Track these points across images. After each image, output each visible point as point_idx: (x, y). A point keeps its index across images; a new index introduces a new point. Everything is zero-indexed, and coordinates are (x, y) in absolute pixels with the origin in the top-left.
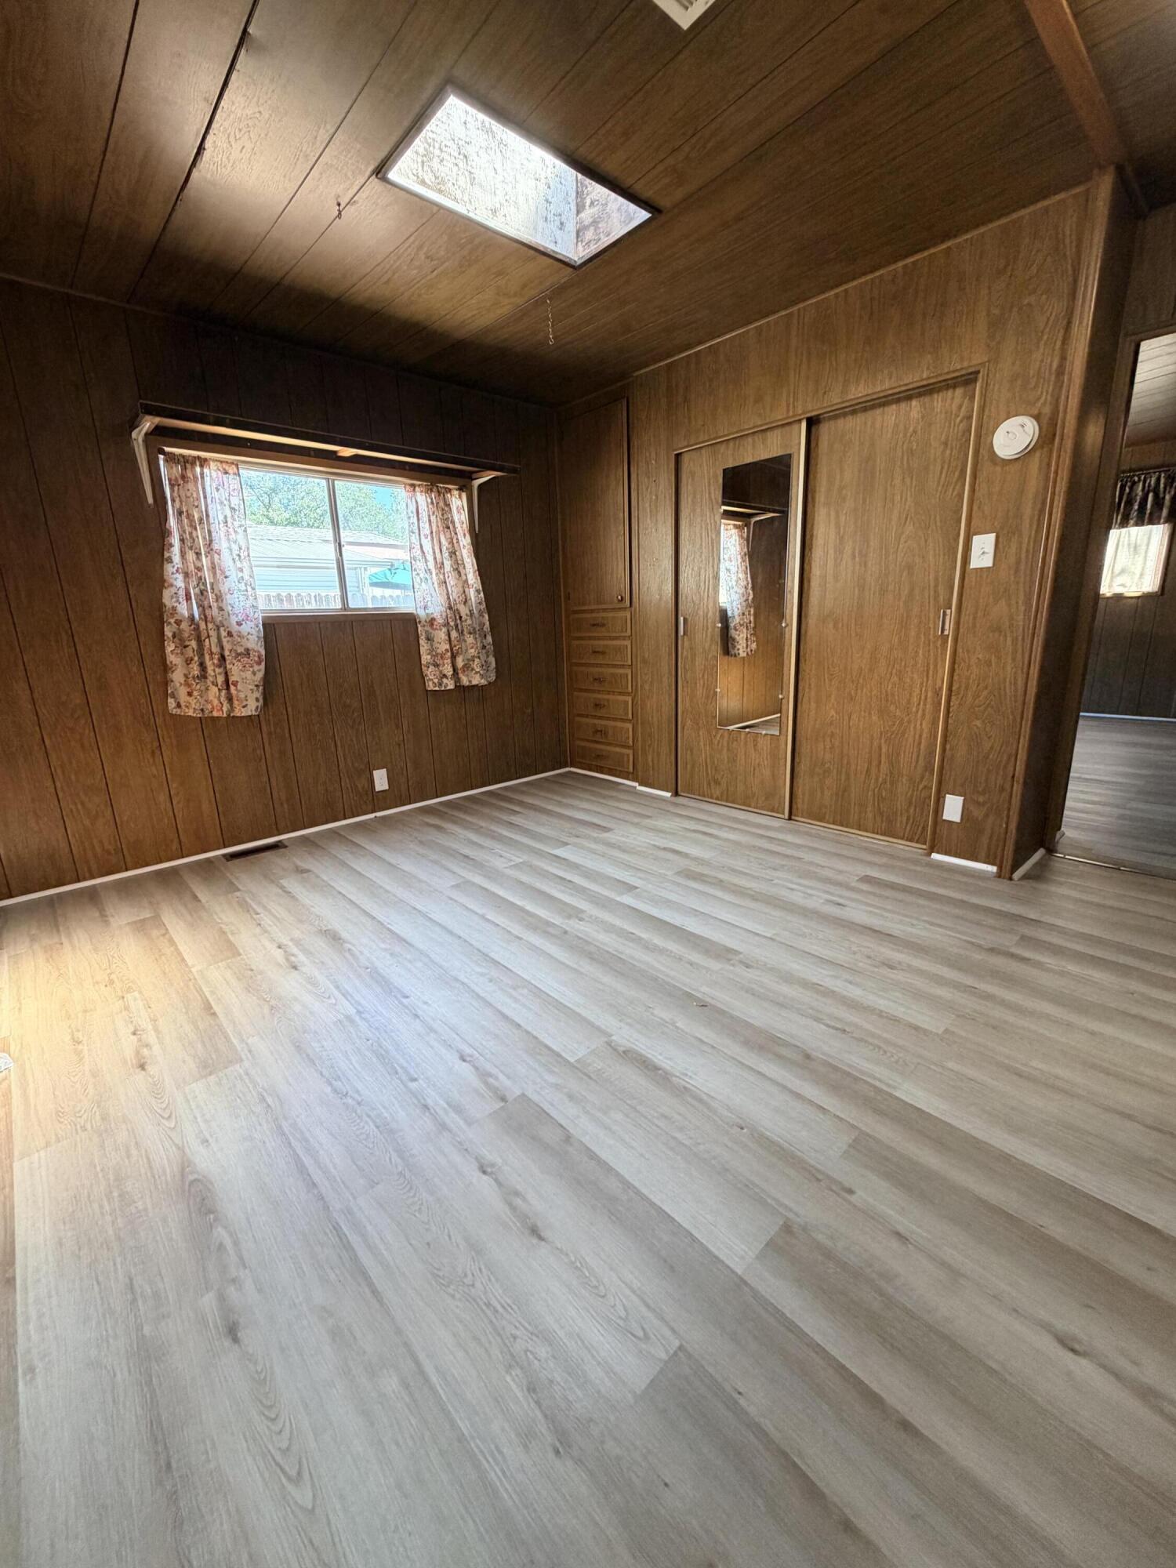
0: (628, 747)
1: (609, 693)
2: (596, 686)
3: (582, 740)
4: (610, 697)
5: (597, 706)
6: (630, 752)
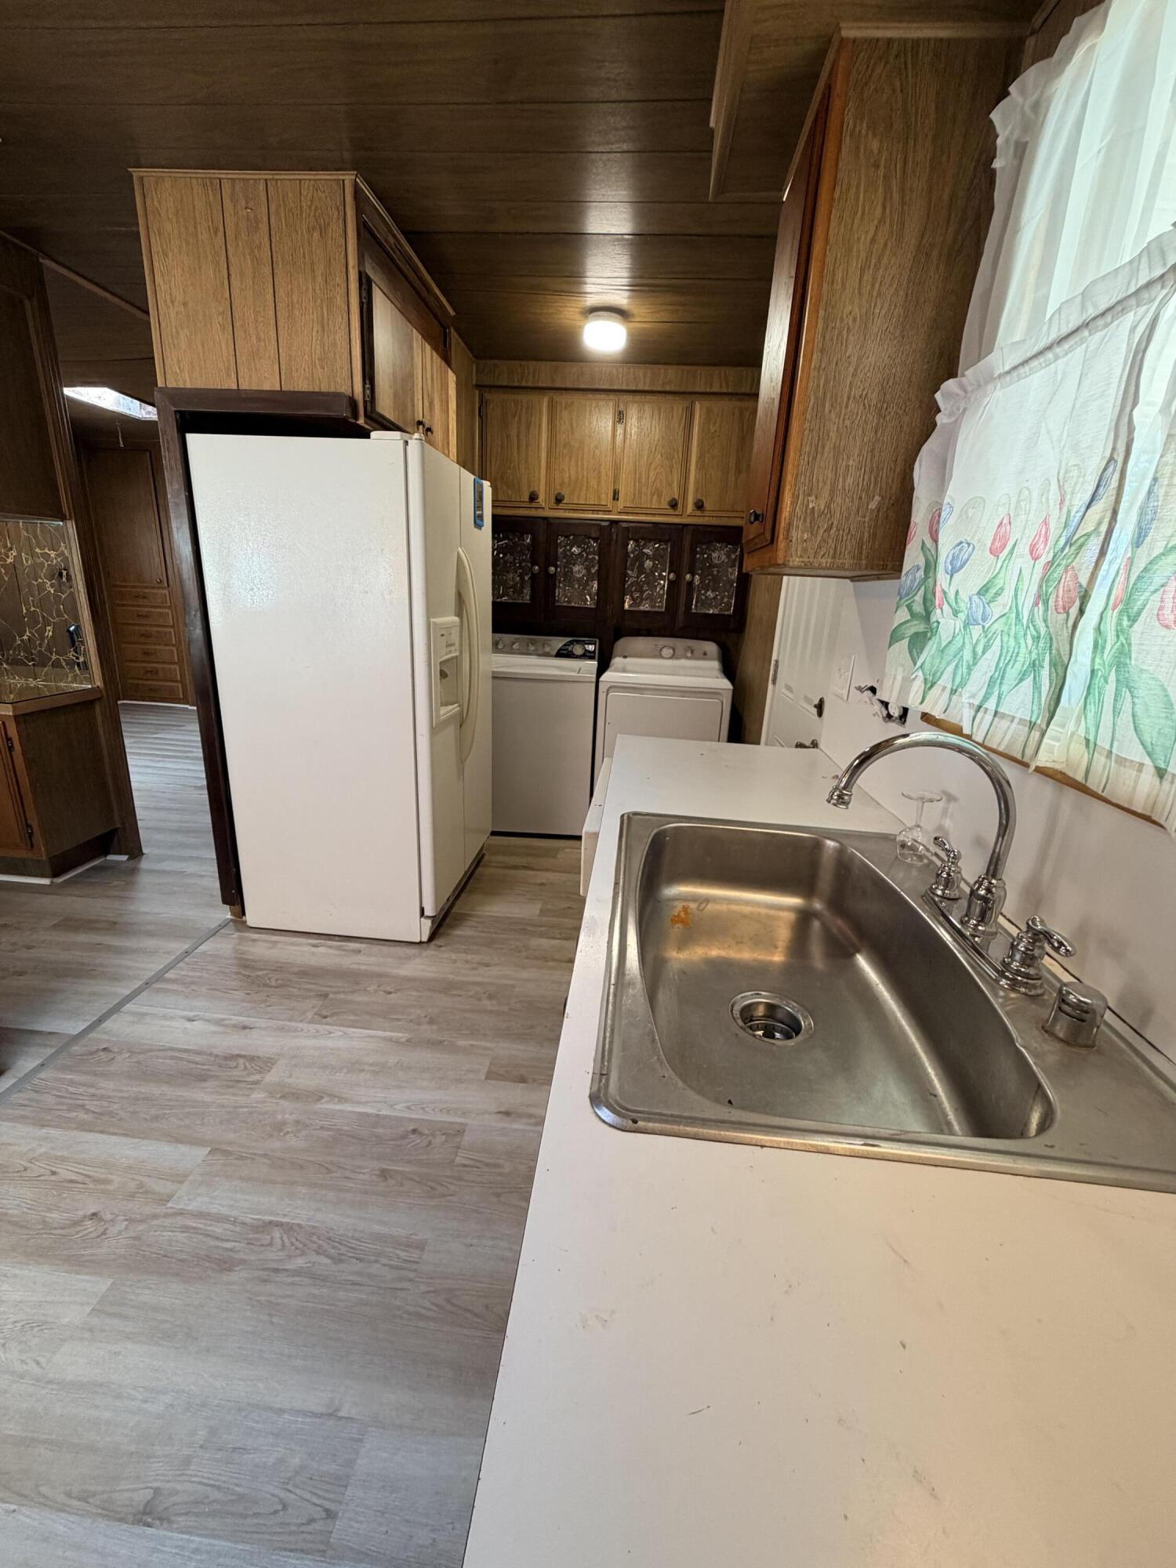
0: (177, 681)
1: (155, 644)
2: (143, 639)
3: (134, 678)
4: (158, 647)
5: (146, 653)
6: (180, 685)
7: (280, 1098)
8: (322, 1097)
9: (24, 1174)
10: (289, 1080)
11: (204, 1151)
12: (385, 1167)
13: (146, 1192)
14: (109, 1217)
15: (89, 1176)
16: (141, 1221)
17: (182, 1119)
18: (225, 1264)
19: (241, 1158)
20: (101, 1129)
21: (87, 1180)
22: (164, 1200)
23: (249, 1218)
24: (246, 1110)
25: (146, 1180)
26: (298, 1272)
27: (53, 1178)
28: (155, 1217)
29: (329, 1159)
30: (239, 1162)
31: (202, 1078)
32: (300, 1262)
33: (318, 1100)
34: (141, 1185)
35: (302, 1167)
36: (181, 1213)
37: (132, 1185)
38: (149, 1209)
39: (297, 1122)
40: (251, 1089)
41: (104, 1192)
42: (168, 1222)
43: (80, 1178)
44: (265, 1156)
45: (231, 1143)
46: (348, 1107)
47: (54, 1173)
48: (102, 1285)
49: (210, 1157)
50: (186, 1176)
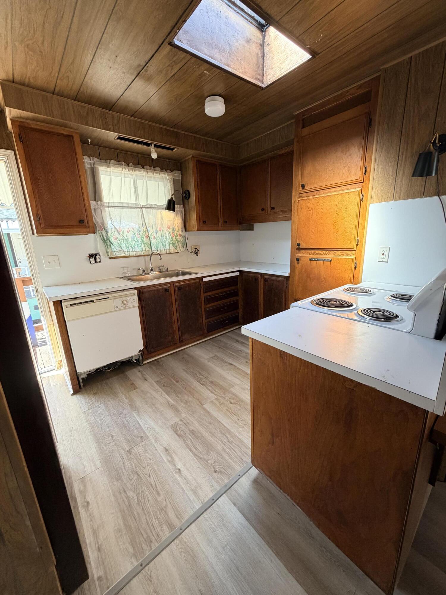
7: (180, 411)
8: (172, 405)
9: (246, 424)
10: (173, 416)
11: (204, 406)
12: (176, 383)
13: (220, 402)
14: (228, 401)
15: (230, 413)
16: (223, 397)
17: (205, 419)
18: (212, 382)
19: (198, 400)
20: (225, 428)
21: (231, 412)
22: (217, 399)
23: (204, 387)
24: (190, 412)
25: (219, 406)
26: (203, 376)
27: (239, 418)
28: (220, 396)
29: (183, 390)
30: (199, 399)
31: (193, 432)
32: (201, 377)
33: (173, 405)
34: (220, 405)
35: (189, 391)
36: (215, 394)
37: (222, 406)
38: (220, 398)
39: (182, 402)
40: (184, 419)
41: (228, 408)
42: (218, 394)
43: (233, 414)
44: (194, 397)
45: (198, 405)
46: (169, 399)
47: (238, 419)
48: (232, 389)
49: (204, 403)
50: (211, 402)
